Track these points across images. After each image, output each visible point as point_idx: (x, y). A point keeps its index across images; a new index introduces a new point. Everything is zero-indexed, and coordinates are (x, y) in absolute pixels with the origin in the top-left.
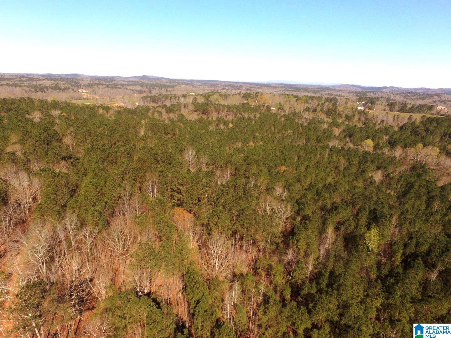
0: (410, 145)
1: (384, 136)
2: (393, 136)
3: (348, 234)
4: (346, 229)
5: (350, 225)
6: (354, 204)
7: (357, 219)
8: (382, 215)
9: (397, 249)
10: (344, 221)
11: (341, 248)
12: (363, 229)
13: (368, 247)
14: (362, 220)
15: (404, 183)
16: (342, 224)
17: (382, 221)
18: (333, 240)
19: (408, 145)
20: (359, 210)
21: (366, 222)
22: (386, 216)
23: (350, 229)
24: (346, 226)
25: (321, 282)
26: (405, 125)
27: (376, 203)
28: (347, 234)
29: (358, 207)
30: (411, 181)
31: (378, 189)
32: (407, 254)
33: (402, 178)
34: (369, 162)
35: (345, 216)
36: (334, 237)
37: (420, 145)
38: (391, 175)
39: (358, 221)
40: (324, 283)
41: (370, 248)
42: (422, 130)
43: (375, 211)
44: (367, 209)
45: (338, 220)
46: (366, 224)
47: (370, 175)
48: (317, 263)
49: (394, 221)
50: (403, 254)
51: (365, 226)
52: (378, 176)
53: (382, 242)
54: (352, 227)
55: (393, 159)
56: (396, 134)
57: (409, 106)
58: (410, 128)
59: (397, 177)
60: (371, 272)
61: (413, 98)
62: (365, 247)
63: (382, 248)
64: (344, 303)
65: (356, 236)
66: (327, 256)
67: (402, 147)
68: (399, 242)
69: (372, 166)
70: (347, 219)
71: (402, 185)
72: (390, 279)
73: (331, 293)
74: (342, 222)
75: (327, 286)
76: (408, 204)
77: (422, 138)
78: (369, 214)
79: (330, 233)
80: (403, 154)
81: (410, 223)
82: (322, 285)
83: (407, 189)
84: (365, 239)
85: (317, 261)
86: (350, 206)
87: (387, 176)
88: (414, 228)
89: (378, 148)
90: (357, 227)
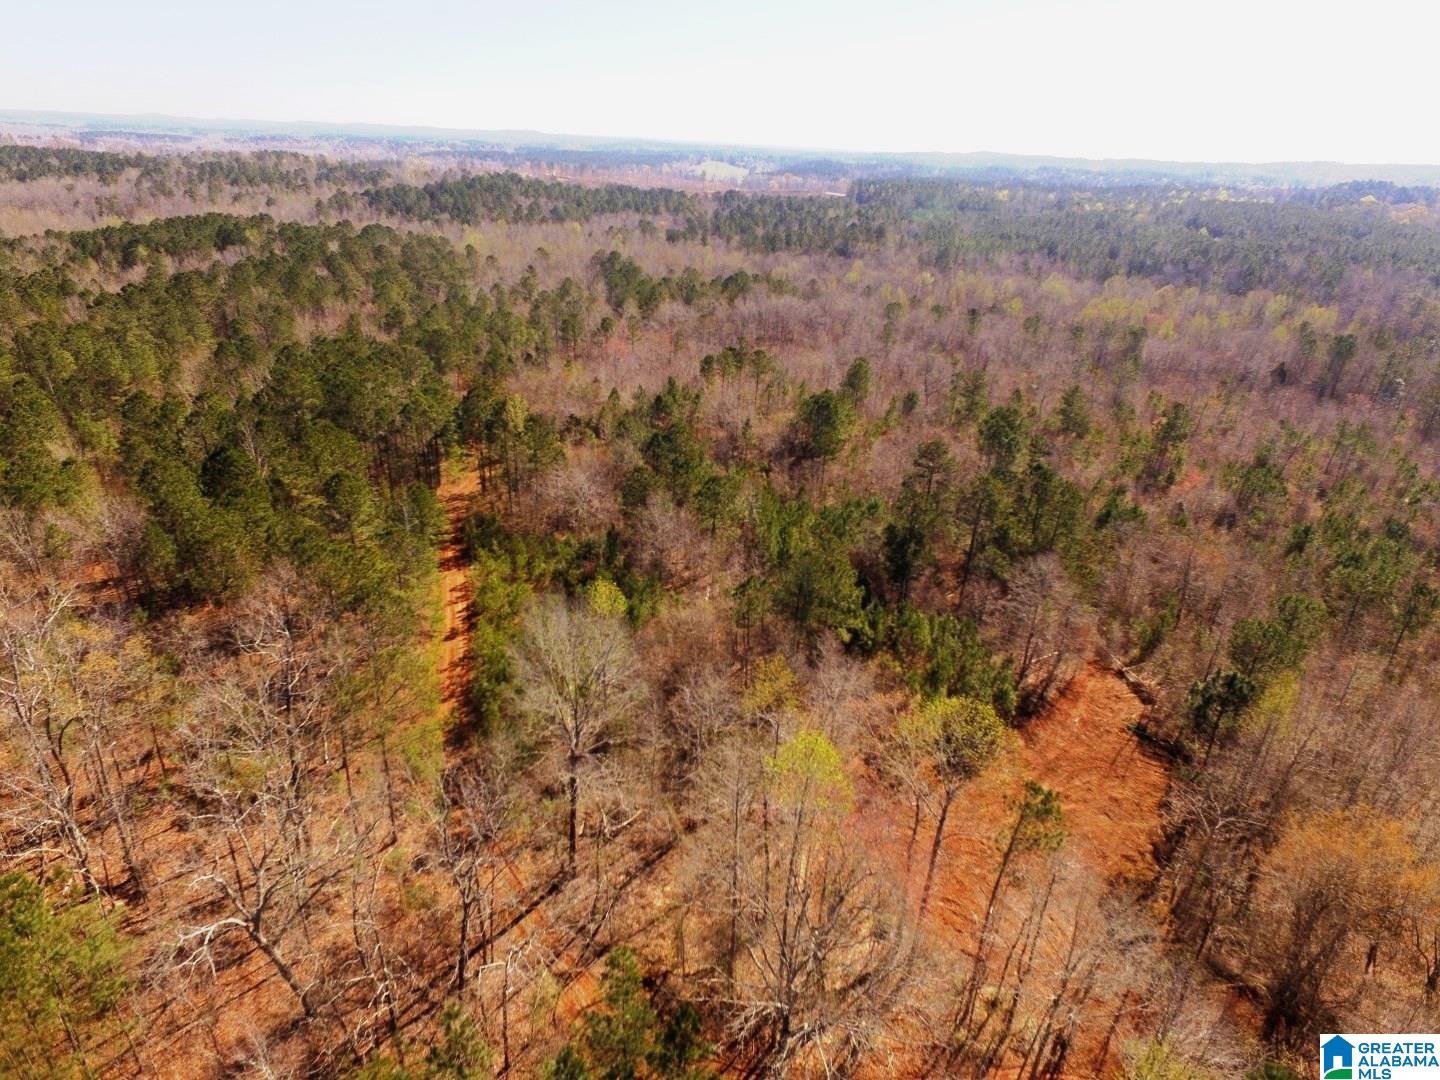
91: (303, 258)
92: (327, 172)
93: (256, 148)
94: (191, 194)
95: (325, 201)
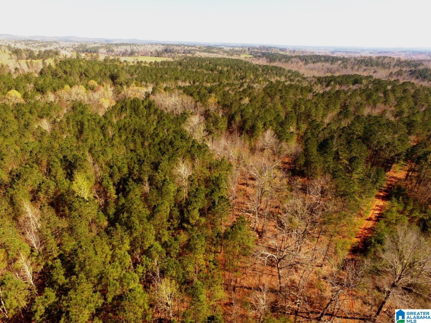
0: (58, 88)
1: (28, 85)
2: (37, 82)
3: (53, 198)
4: (46, 193)
5: (49, 187)
6: (38, 162)
7: (52, 176)
8: (76, 158)
9: (107, 183)
10: (38, 186)
11: (55, 218)
12: (66, 183)
13: (83, 198)
14: (59, 174)
15: (74, 123)
16: (38, 191)
17: (80, 165)
18: (39, 216)
19: (57, 88)
20: (48, 164)
21: (64, 174)
22: (80, 158)
23: (51, 191)
24: (44, 190)
25: (56, 278)
26: (42, 70)
27: (62, 150)
28: (50, 199)
29: (44, 163)
30: (78, 119)
31: (54, 137)
32: (117, 183)
33: (69, 119)
34: (28, 114)
35: (36, 180)
36: (37, 211)
37: (67, 87)
38: (58, 120)
39: (55, 177)
40: (60, 276)
41: (86, 198)
42: (60, 73)
43: (67, 159)
44: (57, 160)
45: (30, 189)
46: (65, 175)
47: (36, 127)
48: (34, 258)
49: (90, 159)
50: (114, 184)
51: (66, 178)
52: (45, 125)
53: (92, 184)
54: (53, 187)
55: (51, 104)
56: (40, 80)
57: (36, 53)
58: (50, 72)
59: (65, 120)
60: (100, 222)
61: (35, 45)
62: (80, 200)
63: (94, 191)
64: (98, 277)
65: (62, 195)
66: (43, 241)
67: (52, 91)
68: (105, 176)
69: (34, 117)
70: (41, 181)
71: (73, 126)
72: (123, 215)
73: (78, 281)
74: (36, 188)
75: (66, 275)
76: (90, 140)
77: (65, 80)
78: (61, 165)
79: (29, 210)
80: (56, 98)
81: (103, 154)
82: (59, 281)
83: (79, 127)
84: (74, 192)
85: (33, 256)
86: (35, 166)
87: (54, 122)
88: (108, 157)
89: (28, 97)
90: (57, 184)
91: (377, 90)
92: (399, 63)
93: (378, 55)
94: (352, 68)
95: (394, 72)
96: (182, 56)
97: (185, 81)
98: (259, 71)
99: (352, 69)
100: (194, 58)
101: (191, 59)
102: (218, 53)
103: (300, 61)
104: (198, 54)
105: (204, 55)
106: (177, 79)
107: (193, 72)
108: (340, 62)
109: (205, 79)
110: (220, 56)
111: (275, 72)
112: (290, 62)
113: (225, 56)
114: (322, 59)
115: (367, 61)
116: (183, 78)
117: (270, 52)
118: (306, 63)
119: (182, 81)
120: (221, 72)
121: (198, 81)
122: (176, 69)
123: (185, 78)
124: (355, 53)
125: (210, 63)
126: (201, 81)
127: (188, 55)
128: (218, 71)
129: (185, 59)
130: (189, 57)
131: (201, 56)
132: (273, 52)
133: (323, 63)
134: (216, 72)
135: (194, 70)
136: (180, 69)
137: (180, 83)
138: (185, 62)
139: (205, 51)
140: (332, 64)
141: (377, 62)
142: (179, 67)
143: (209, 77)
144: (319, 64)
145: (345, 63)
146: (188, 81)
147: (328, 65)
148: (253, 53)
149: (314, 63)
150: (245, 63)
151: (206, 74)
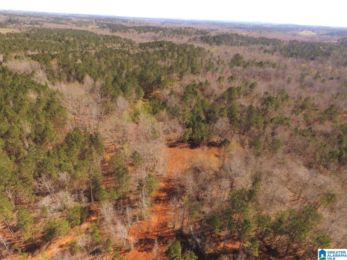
95: (192, 38)
96: (29, 27)
97: (34, 50)
98: (100, 40)
99: (169, 37)
100: (42, 30)
101: (39, 30)
102: (67, 24)
103: (135, 31)
104: (46, 25)
105: (53, 26)
106: (26, 49)
107: (41, 43)
108: (161, 32)
109: (53, 49)
110: (68, 27)
111: (113, 40)
112: (128, 32)
113: (74, 27)
114: (151, 29)
115: (178, 31)
116: (32, 48)
117: (114, 23)
118: (140, 33)
119: (32, 51)
120: (67, 42)
121: (46, 50)
122: (24, 40)
123: (34, 48)
124: (178, 23)
125: (58, 34)
126: (49, 50)
127: (36, 26)
128: (65, 42)
129: (33, 30)
130: (37, 28)
131: (50, 28)
132: (116, 24)
133: (151, 33)
134: (64, 42)
135: (42, 41)
136: (28, 40)
137: (30, 53)
138: (33, 34)
139: (53, 22)
140: (156, 33)
141: (184, 31)
142: (27, 39)
143: (56, 47)
144: (148, 33)
145: (164, 32)
146: (37, 50)
147: (153, 34)
148: (99, 24)
149: (144, 32)
150: (90, 34)
151: (54, 44)
